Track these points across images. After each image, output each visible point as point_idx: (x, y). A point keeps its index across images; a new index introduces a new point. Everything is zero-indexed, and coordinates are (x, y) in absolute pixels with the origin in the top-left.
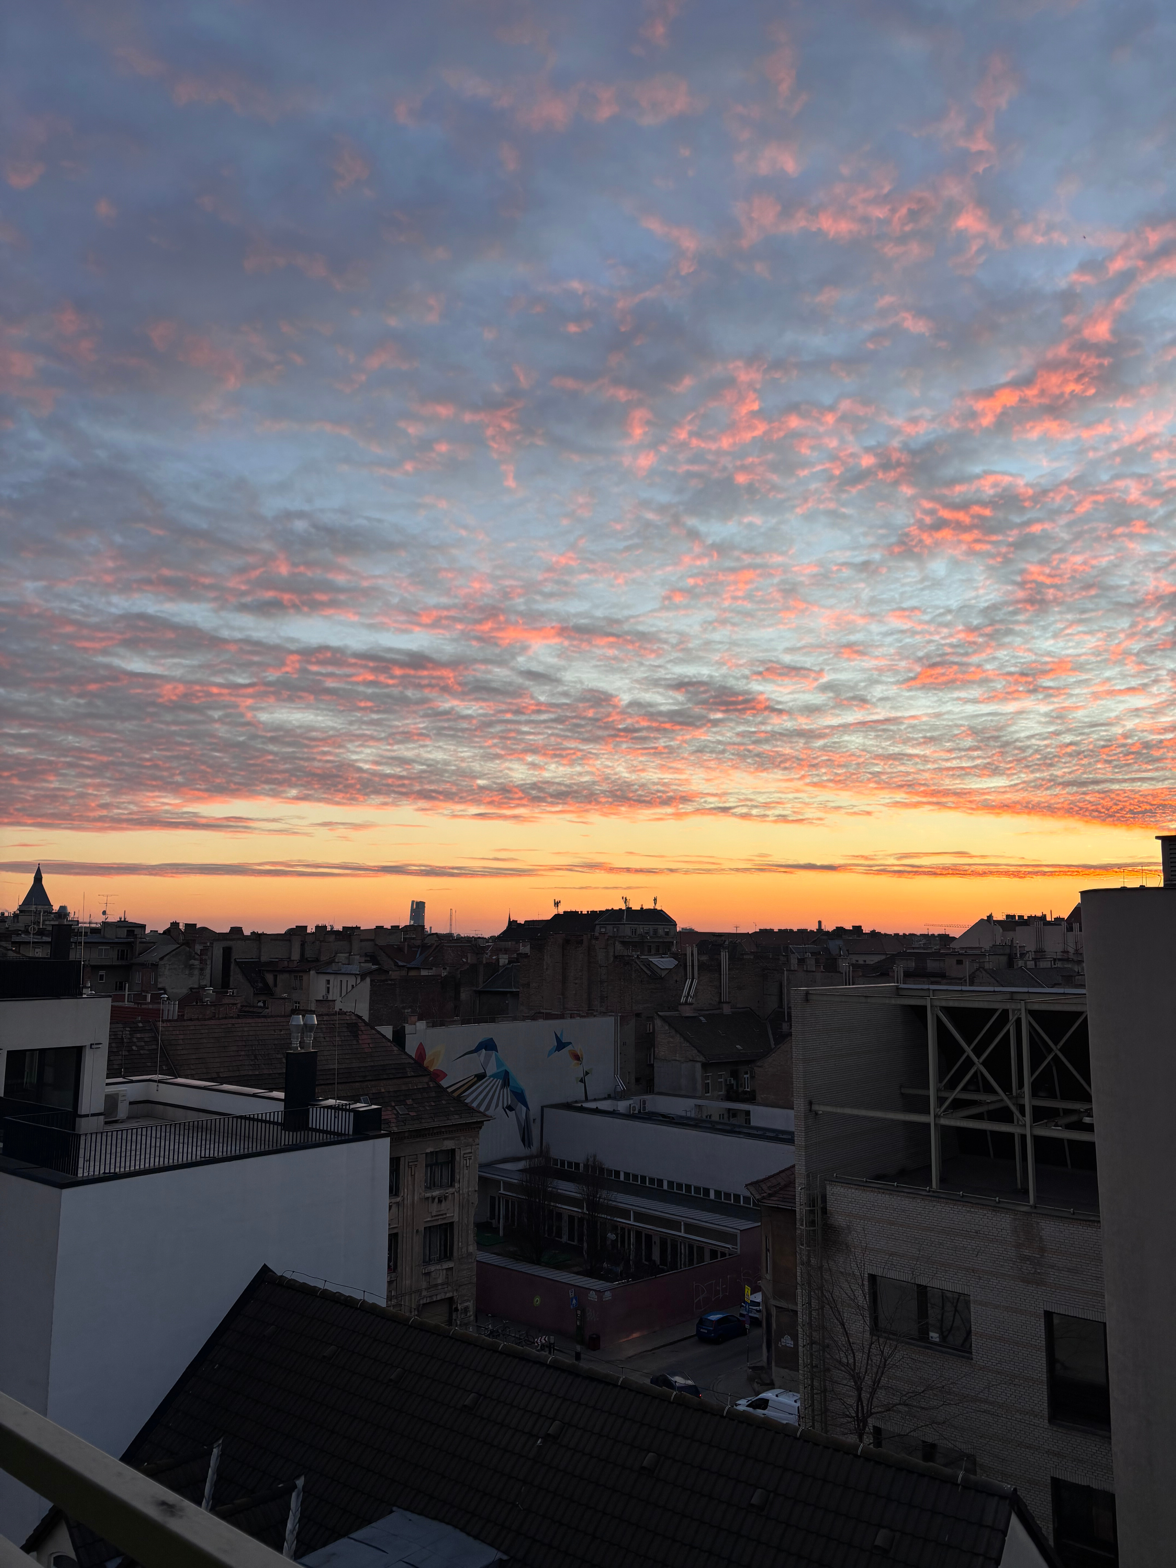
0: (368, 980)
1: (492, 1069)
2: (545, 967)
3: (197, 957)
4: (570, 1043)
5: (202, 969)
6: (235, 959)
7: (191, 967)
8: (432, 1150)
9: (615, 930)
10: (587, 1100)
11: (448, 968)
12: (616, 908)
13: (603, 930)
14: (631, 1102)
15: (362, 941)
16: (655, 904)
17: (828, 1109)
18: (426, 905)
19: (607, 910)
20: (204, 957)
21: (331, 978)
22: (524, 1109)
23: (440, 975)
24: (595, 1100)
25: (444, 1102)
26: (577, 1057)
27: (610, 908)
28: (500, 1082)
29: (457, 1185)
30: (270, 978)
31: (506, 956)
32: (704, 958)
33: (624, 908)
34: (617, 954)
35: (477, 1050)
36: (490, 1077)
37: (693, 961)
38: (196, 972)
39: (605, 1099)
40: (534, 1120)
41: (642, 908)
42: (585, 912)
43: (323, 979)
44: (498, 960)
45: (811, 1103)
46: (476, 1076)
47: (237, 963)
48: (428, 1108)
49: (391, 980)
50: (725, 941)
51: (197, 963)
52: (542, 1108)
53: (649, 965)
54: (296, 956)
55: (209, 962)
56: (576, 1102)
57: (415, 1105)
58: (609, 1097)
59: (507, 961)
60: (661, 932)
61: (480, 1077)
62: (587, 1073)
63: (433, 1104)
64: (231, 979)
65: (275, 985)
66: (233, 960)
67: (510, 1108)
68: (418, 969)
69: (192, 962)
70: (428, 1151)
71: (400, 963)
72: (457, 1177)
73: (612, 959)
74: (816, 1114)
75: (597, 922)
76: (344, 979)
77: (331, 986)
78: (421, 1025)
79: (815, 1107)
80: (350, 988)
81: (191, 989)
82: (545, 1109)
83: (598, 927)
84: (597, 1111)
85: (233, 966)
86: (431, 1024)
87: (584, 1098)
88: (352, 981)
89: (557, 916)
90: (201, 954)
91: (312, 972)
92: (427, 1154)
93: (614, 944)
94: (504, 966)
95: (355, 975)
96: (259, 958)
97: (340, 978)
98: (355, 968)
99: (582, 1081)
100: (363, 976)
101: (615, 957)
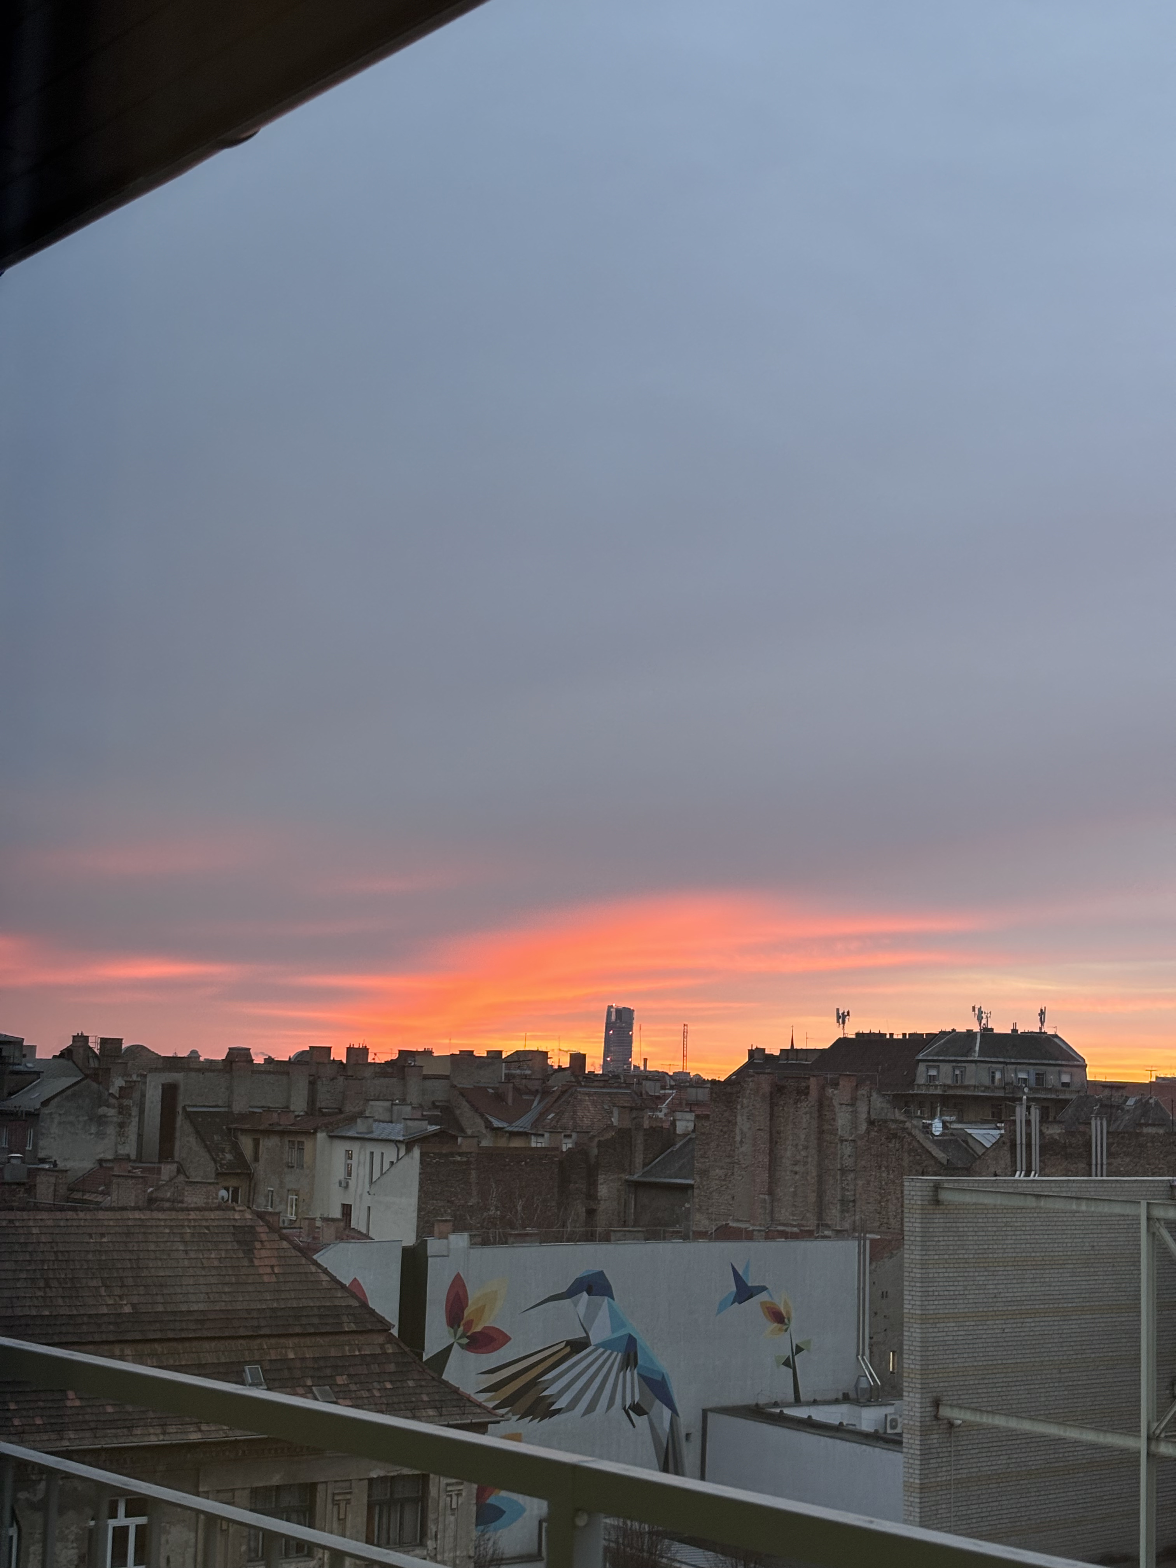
0: (416, 1152)
1: (600, 1332)
2: (738, 1138)
3: (112, 1101)
4: (763, 1289)
5: (121, 1125)
6: (184, 1108)
7: (101, 1120)
8: (382, 1473)
9: (957, 1072)
10: (797, 1401)
11: (574, 1135)
12: (961, 1029)
13: (933, 1072)
14: (889, 1410)
15: (426, 1078)
16: (1042, 1022)
17: (969, 1416)
18: (635, 1014)
19: (943, 1033)
20: (126, 1102)
21: (355, 1147)
22: (667, 1413)
23: (557, 1149)
24: (815, 1402)
25: (411, 1383)
26: (778, 1317)
27: (949, 1029)
28: (618, 1357)
29: (430, 1544)
30: (246, 1144)
32: (1054, 1131)
33: (976, 1029)
34: (873, 1117)
35: (571, 1293)
36: (598, 1346)
37: (1029, 1135)
38: (111, 1130)
39: (836, 1402)
40: (688, 1435)
41: (1015, 1031)
42: (898, 1036)
43: (340, 1149)
44: (673, 1124)
45: (937, 1403)
46: (568, 1343)
47: (188, 1115)
49: (460, 1154)
51: (111, 1112)
52: (705, 1412)
53: (966, 1142)
54: (299, 1105)
55: (135, 1111)
56: (776, 1404)
57: (353, 1387)
58: (846, 1398)
60: (1051, 1079)
61: (577, 1346)
62: (799, 1349)
63: (389, 1386)
64: (177, 1144)
65: (256, 1159)
66: (180, 1110)
67: (638, 1409)
68: (526, 1135)
69: (103, 1110)
70: (374, 1475)
71: (496, 1123)
73: (864, 1127)
74: (951, 1425)
75: (920, 1057)
76: (377, 1149)
77: (354, 1162)
78: (459, 1241)
79: (945, 1412)
80: (386, 1166)
81: (101, 1161)
82: (710, 1415)
83: (922, 1067)
84: (810, 1425)
85: (180, 1120)
86: (479, 1239)
87: (791, 1398)
88: (391, 1153)
89: (842, 1043)
90: (121, 1097)
91: (321, 1136)
93: (869, 1096)
94: (685, 1135)
95: (396, 1142)
96: (229, 1106)
97: (370, 1147)
98: (397, 1131)
99: (788, 1363)
100: (409, 1145)
101: (871, 1123)
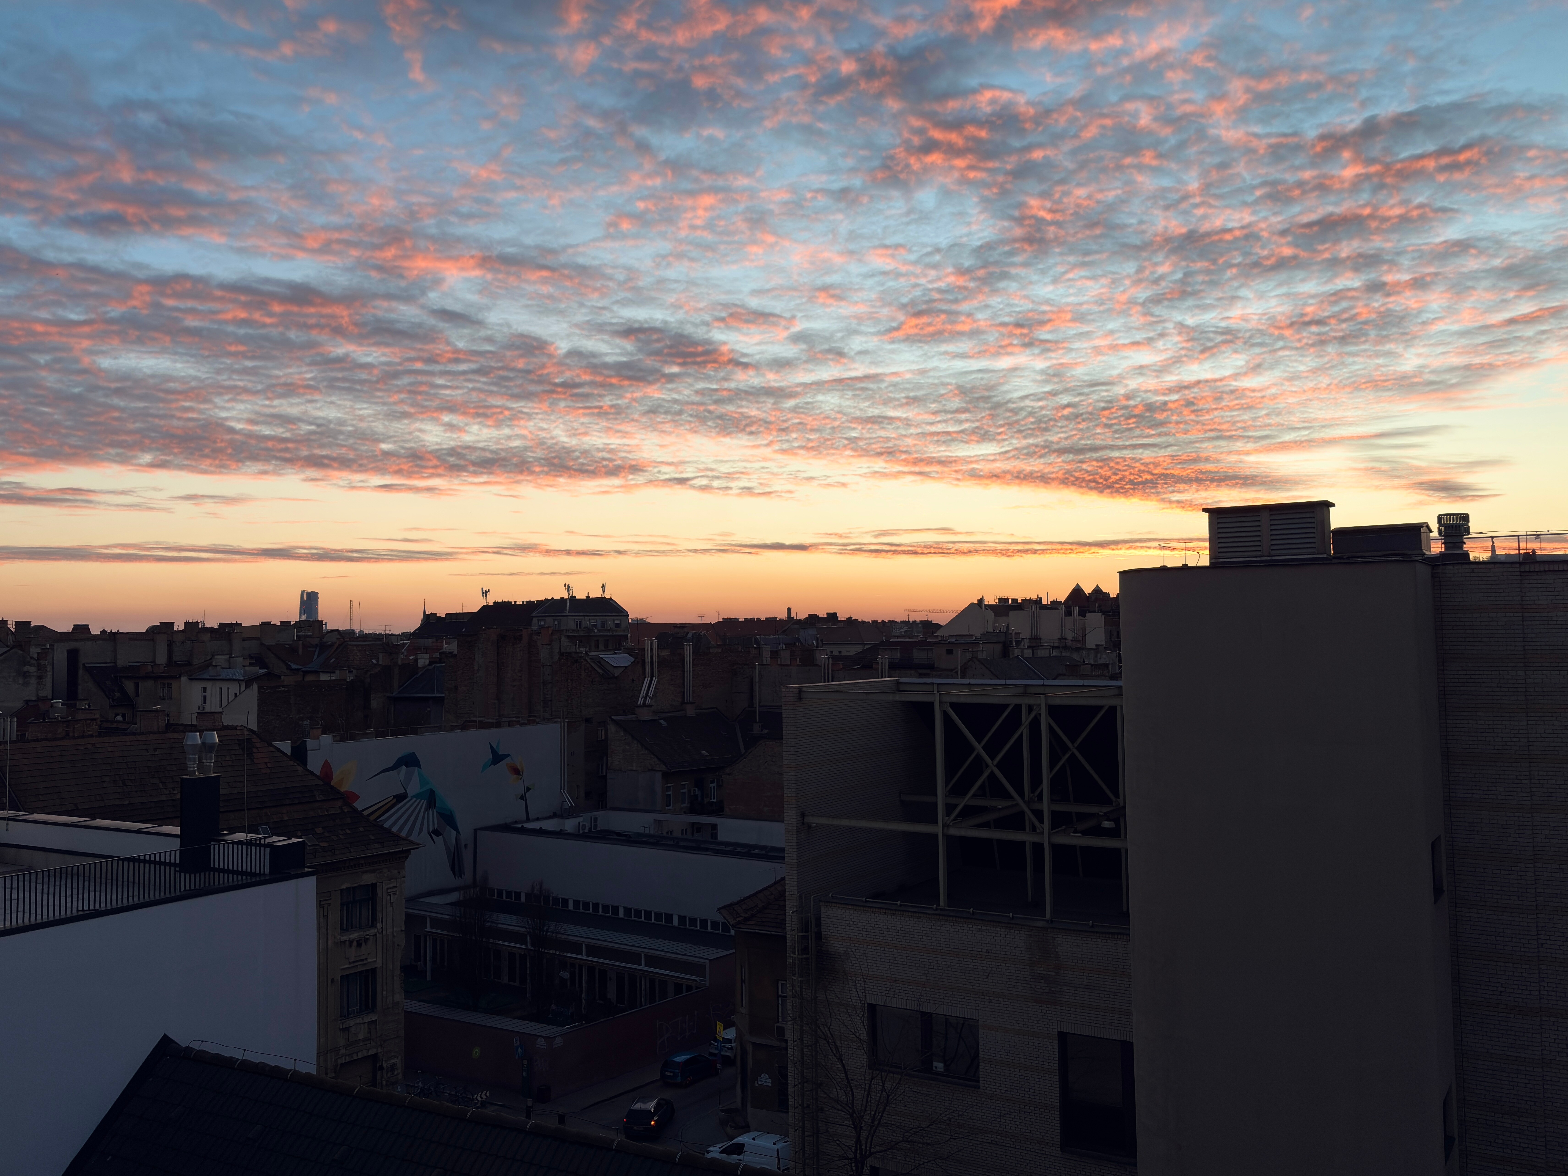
0: (255, 687)
1: (414, 788)
2: (476, 668)
3: (33, 662)
4: (508, 755)
5: (40, 678)
6: (84, 665)
7: (26, 675)
8: (349, 885)
9: (556, 623)
10: (528, 819)
11: (354, 671)
12: (557, 597)
13: (542, 623)
14: (580, 819)
15: (244, 640)
16: (604, 592)
17: (823, 821)
18: (319, 596)
19: (546, 600)
20: (43, 662)
21: (209, 685)
22: (454, 833)
23: (345, 680)
24: (538, 819)
25: (361, 829)
26: (517, 771)
27: (550, 598)
28: (425, 803)
29: (379, 925)
30: (129, 686)
31: (427, 656)
32: (665, 653)
33: (566, 597)
34: (563, 651)
35: (396, 766)
36: (412, 797)
37: (652, 657)
38: (33, 681)
39: (550, 818)
40: (466, 846)
41: (588, 597)
42: (519, 603)
43: (197, 686)
44: (416, 660)
45: (803, 815)
46: (395, 797)
47: (87, 669)
48: (342, 837)
49: (284, 686)
50: (688, 633)
51: (33, 669)
52: (476, 831)
53: (599, 662)
54: (162, 658)
55: (49, 668)
56: (516, 822)
57: (327, 834)
58: (554, 815)
59: (427, 662)
60: (610, 624)
61: (400, 798)
62: (529, 789)
63: (348, 832)
64: (80, 688)
65: (137, 695)
66: (81, 666)
67: (437, 833)
68: (317, 673)
69: (27, 668)
70: (344, 887)
71: (294, 666)
72: (379, 915)
73: (557, 657)
74: (809, 827)
75: (534, 614)
76: (225, 686)
77: (208, 694)
78: (327, 739)
79: (808, 819)
80: (232, 697)
81: (27, 702)
82: (479, 832)
83: (535, 620)
84: (541, 832)
85: (81, 672)
86: (338, 738)
87: (524, 818)
88: (234, 688)
89: (485, 608)
90: (38, 659)
91: (184, 679)
92: (342, 890)
93: (560, 640)
94: (423, 667)
95: (239, 680)
96: (115, 663)
97: (219, 684)
98: (238, 674)
99: (522, 798)
100: (248, 683)
101: (561, 654)
